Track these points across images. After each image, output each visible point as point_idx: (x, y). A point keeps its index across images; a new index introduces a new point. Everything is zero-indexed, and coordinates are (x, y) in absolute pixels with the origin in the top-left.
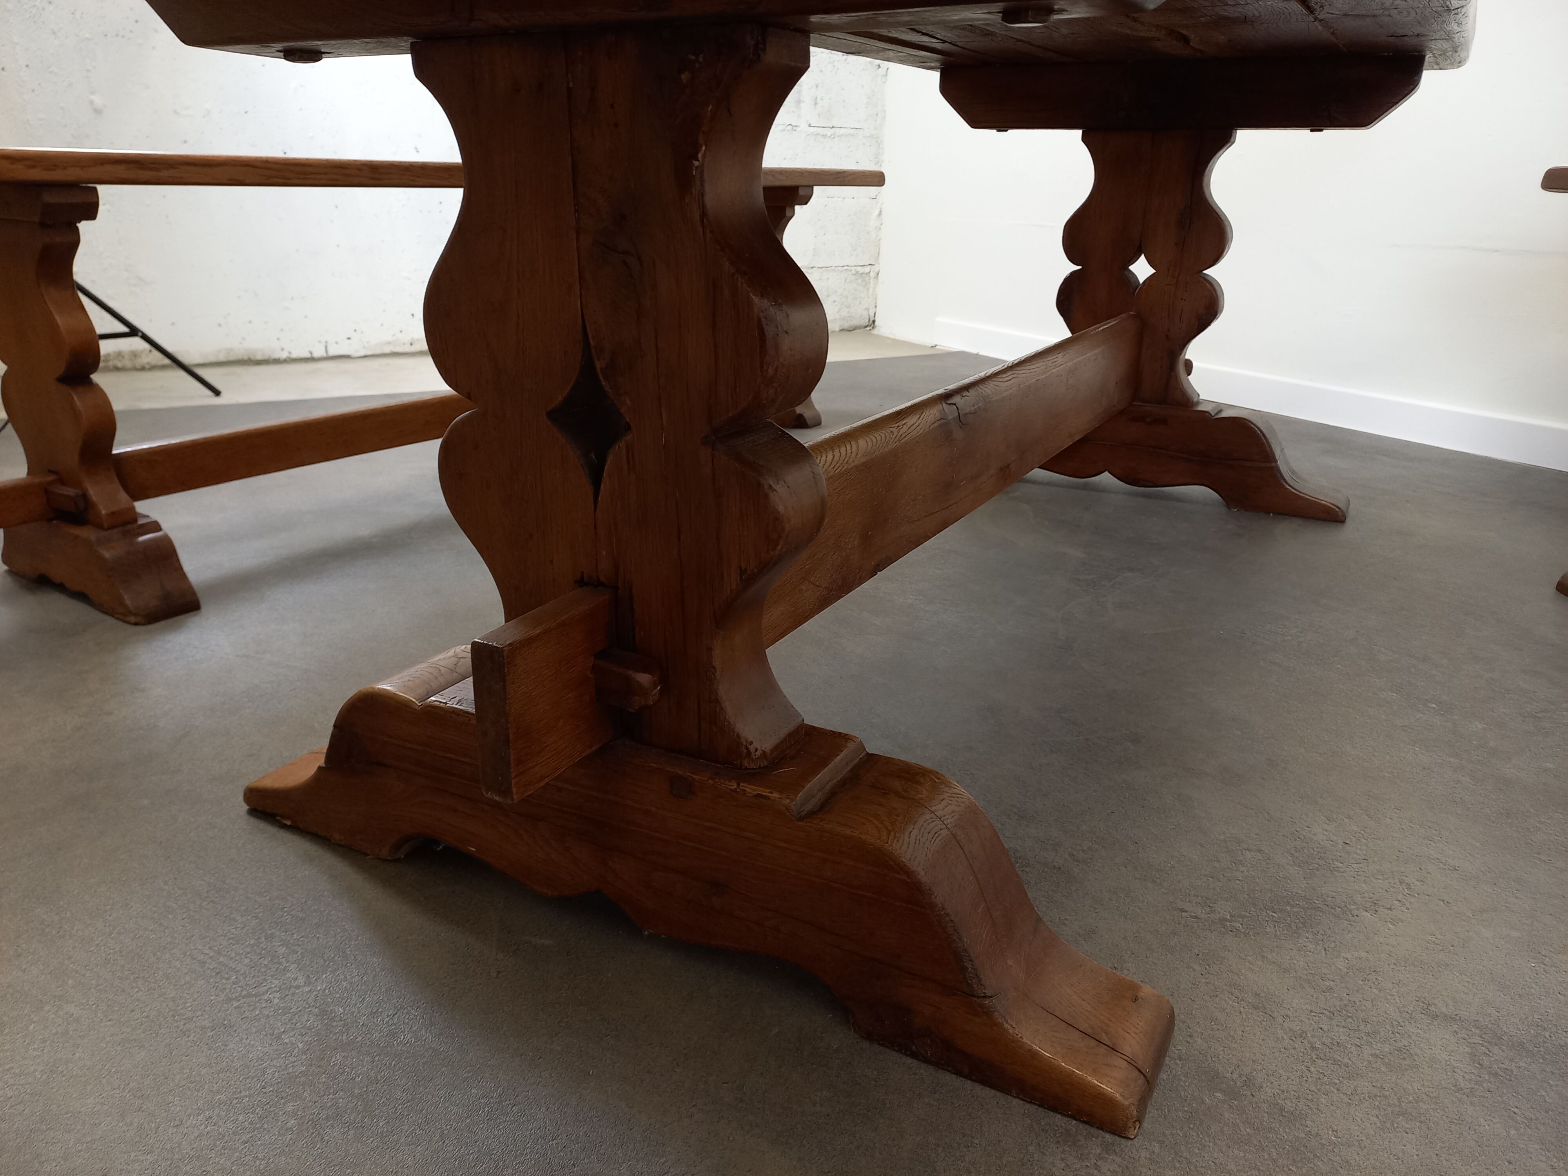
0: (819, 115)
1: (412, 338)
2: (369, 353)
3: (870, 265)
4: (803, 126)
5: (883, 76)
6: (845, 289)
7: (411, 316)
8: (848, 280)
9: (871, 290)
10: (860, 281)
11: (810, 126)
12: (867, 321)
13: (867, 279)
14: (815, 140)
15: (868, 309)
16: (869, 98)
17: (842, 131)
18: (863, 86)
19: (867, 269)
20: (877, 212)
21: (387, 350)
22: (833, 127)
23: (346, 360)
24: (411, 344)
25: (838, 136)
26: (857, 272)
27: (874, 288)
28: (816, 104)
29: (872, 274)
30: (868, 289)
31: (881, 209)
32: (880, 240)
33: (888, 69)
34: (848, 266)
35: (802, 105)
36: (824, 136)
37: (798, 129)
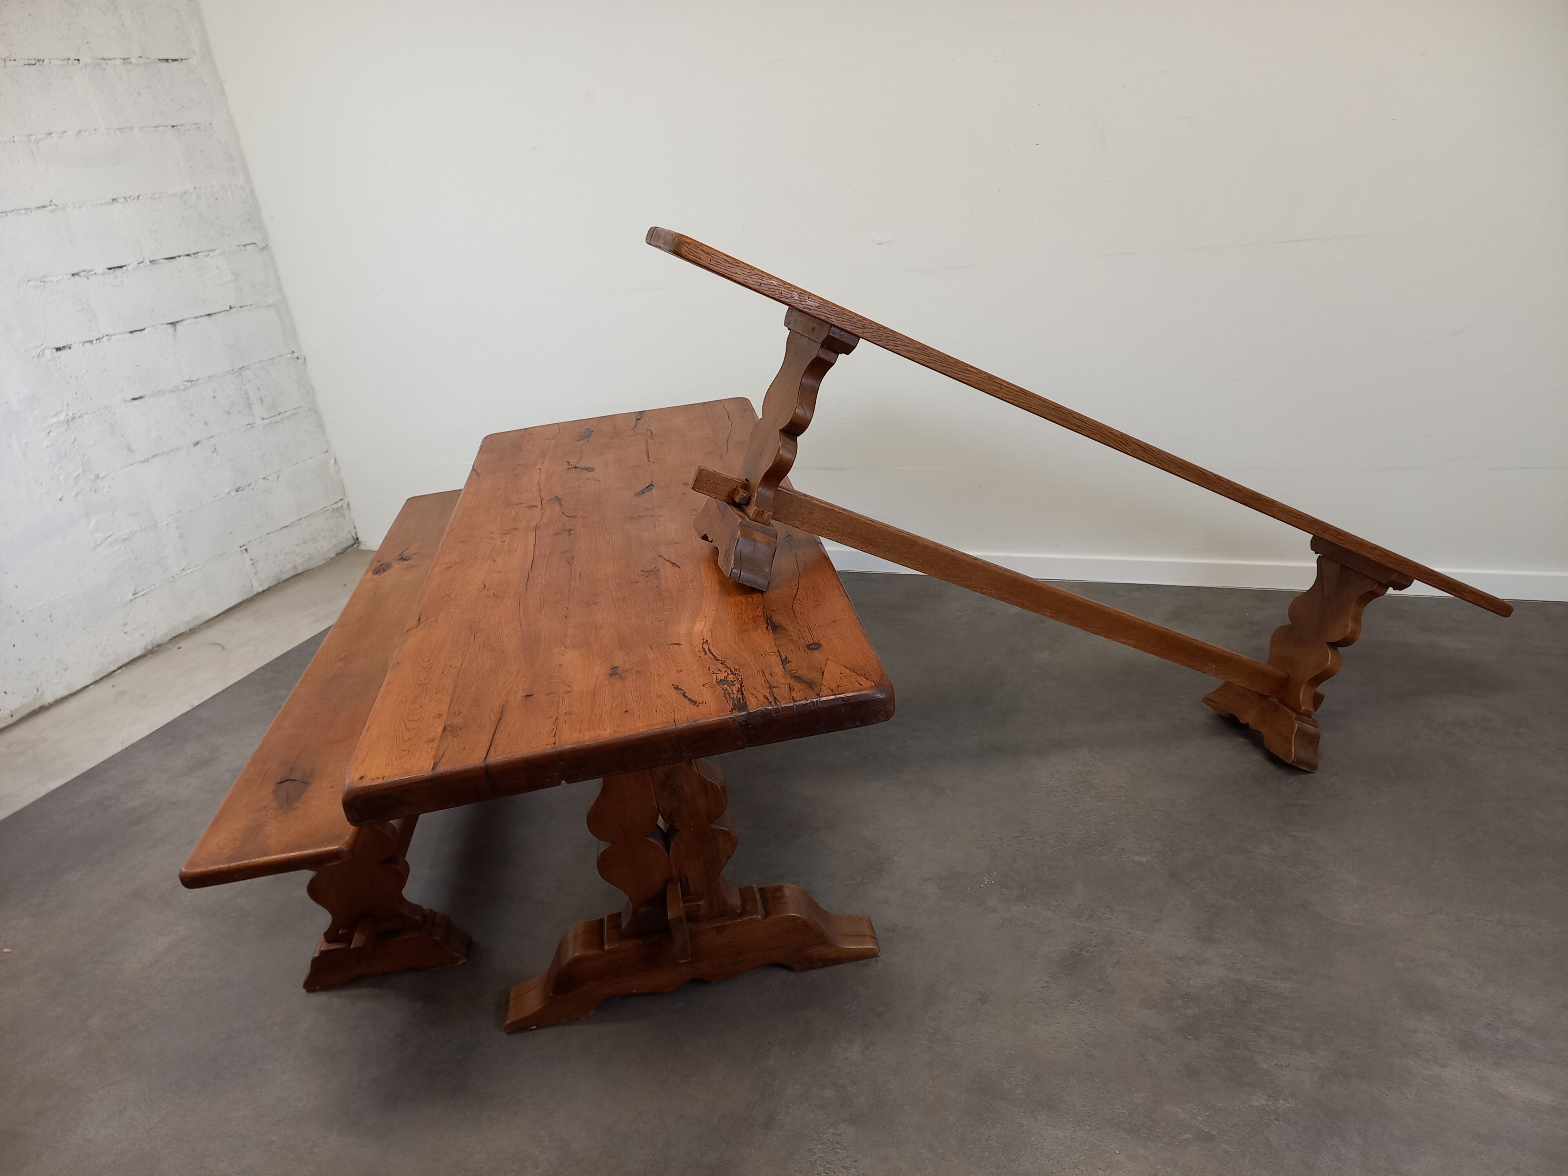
0: (267, 409)
1: (11, 711)
3: (341, 500)
4: (259, 421)
5: (303, 363)
6: (329, 525)
7: (5, 694)
8: (329, 518)
9: (348, 517)
10: (337, 515)
11: (263, 419)
12: (352, 540)
13: (342, 511)
14: (270, 427)
15: (350, 532)
16: (298, 383)
17: (288, 414)
18: (291, 376)
19: (340, 504)
20: (332, 461)
22: (280, 414)
24: (12, 716)
25: (286, 418)
26: (333, 509)
27: (350, 515)
28: (262, 402)
29: (345, 506)
30: (345, 518)
31: (335, 457)
32: (341, 479)
33: (305, 358)
34: (326, 507)
35: (253, 406)
36: (276, 422)
37: (256, 425)
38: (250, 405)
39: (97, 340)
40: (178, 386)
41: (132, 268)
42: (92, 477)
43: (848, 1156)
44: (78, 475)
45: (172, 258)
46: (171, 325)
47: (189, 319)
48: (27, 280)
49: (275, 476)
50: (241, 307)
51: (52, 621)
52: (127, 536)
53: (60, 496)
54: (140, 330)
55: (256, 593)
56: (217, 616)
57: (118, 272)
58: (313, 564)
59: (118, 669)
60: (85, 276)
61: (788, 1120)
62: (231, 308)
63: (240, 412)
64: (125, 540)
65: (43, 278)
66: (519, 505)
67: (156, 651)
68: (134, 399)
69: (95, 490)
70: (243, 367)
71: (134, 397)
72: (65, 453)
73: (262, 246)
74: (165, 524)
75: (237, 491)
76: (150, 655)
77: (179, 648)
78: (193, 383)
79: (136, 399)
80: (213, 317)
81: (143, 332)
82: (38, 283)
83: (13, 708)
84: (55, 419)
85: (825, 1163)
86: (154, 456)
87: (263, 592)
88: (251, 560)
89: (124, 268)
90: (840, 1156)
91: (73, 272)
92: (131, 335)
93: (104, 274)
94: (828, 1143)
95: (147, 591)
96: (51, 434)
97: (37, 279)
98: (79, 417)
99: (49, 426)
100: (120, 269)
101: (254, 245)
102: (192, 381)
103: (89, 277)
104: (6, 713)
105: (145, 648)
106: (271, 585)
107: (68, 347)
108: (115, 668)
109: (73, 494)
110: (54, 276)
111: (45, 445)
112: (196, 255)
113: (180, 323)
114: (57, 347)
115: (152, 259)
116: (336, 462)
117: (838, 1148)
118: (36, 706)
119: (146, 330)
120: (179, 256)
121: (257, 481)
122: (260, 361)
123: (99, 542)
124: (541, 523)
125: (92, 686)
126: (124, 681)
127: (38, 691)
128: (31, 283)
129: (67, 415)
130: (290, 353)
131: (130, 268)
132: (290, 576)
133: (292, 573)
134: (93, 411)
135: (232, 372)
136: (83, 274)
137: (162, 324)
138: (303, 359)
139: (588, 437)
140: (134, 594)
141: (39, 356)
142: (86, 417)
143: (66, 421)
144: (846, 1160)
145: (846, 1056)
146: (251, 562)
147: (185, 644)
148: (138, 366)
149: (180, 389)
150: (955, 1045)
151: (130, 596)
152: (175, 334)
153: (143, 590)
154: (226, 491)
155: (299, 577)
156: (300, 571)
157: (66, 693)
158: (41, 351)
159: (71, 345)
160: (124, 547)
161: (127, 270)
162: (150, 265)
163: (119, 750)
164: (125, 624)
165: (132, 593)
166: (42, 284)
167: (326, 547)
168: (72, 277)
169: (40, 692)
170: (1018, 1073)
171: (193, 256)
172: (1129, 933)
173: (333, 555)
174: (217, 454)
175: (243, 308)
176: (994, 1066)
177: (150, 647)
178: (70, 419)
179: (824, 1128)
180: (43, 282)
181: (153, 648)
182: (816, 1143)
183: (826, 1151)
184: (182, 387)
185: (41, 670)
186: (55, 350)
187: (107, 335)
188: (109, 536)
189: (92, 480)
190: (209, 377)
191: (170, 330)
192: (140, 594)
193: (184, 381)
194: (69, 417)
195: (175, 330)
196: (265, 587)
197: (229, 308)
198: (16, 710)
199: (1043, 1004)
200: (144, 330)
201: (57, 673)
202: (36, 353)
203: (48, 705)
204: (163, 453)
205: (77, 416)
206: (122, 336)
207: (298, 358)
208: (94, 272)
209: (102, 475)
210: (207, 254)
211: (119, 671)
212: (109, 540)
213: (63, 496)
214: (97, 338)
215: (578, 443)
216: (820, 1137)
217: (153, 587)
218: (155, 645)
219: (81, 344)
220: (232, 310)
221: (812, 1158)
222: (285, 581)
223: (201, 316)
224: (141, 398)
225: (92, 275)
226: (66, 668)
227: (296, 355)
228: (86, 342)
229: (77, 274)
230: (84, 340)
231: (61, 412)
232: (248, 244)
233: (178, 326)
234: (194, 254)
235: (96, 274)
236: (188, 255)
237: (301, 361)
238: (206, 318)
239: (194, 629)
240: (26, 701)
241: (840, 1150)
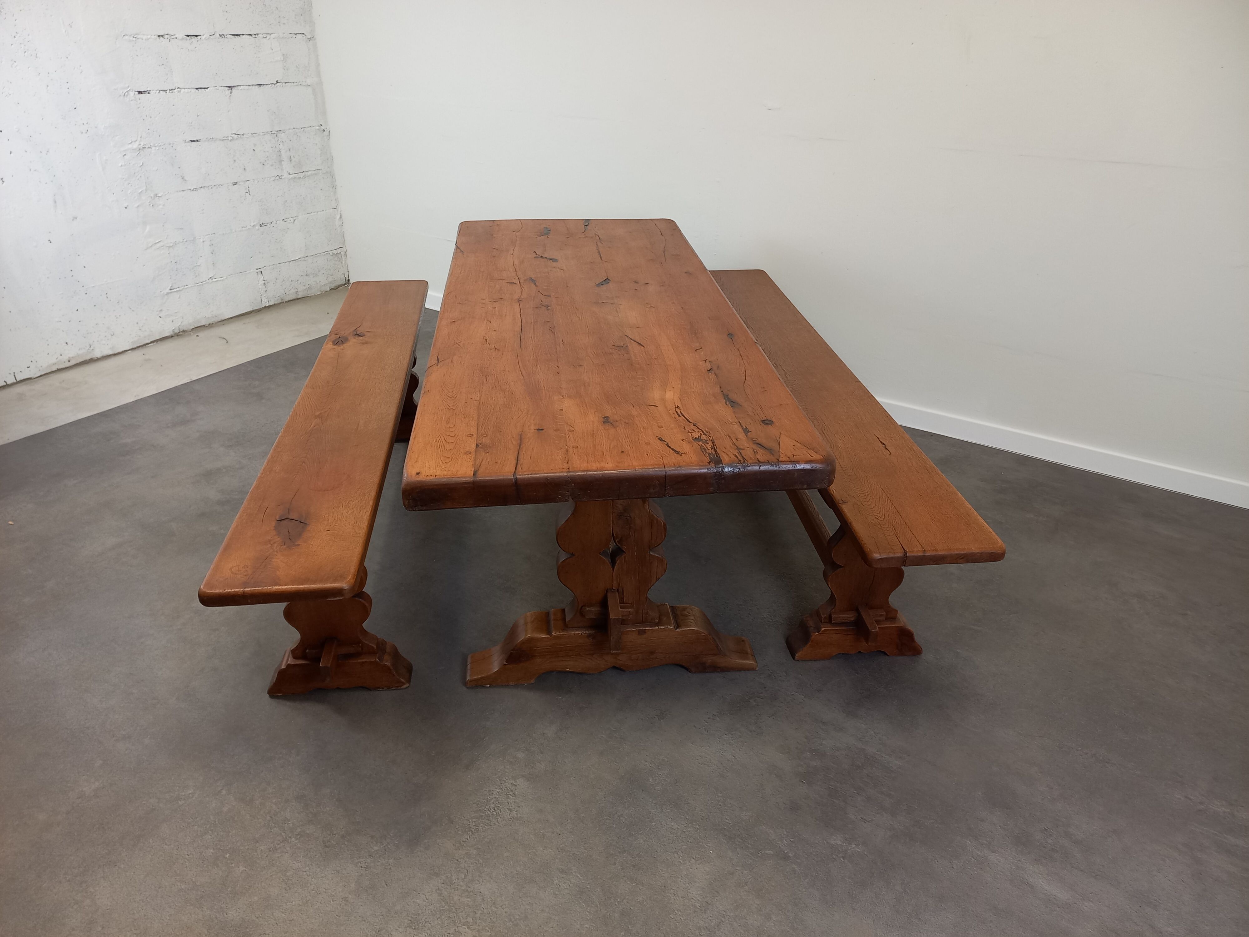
0: (294, 167)
1: (69, 357)
2: (43, 373)
3: (340, 248)
4: (286, 175)
5: (328, 136)
6: (328, 265)
7: (66, 344)
8: (328, 260)
9: (344, 262)
10: (336, 259)
11: (289, 174)
12: (345, 281)
13: (340, 256)
14: (294, 181)
15: (344, 274)
16: (321, 150)
17: (309, 173)
18: (316, 144)
19: (339, 251)
20: (338, 217)
21: (54, 369)
22: (303, 172)
23: (29, 381)
24: (69, 361)
25: (307, 177)
26: (333, 254)
27: (345, 261)
28: (291, 161)
29: (343, 253)
30: (342, 263)
31: (340, 214)
32: (344, 232)
33: (329, 131)
34: (327, 251)
35: (283, 163)
36: (299, 178)
37: (283, 177)
38: (281, 161)
39: (170, 90)
40: (227, 137)
41: (205, 38)
42: (152, 195)
43: (515, 802)
44: (141, 192)
45: (237, 35)
46: (229, 88)
47: (243, 85)
48: (123, 35)
49: (292, 220)
50: (286, 83)
51: (107, 298)
52: (172, 245)
53: (126, 205)
54: (204, 88)
55: (264, 306)
56: (232, 318)
57: (194, 39)
58: (311, 293)
59: (151, 342)
60: (167, 39)
61: (484, 766)
62: (277, 82)
63: (272, 165)
64: (170, 247)
65: (136, 35)
66: (501, 281)
67: (182, 335)
68: (192, 141)
69: (153, 205)
70: (281, 130)
71: (192, 140)
72: (134, 173)
73: (309, 37)
74: (201, 240)
75: (261, 226)
76: (176, 337)
77: (198, 336)
78: (239, 136)
79: (194, 141)
80: (262, 87)
81: (206, 90)
82: (131, 38)
83: (71, 356)
84: (130, 146)
85: (497, 802)
86: (201, 187)
87: (270, 306)
88: (264, 281)
89: (199, 37)
90: (509, 800)
91: (159, 35)
92: (197, 91)
93: (183, 39)
94: (505, 789)
95: (181, 289)
96: (125, 156)
97: (131, 35)
98: (148, 148)
99: (124, 151)
100: (195, 37)
101: (303, 35)
102: (238, 135)
103: (171, 40)
104: (65, 358)
105: (173, 331)
106: (276, 303)
107: (148, 92)
108: (149, 342)
109: (136, 205)
110: (144, 35)
111: (120, 165)
112: (256, 36)
113: (236, 88)
114: (139, 91)
115: (221, 34)
116: (341, 217)
117: (510, 794)
118: (88, 358)
119: (209, 89)
120: (243, 35)
121: (277, 221)
122: (294, 128)
123: (150, 245)
124: (522, 297)
125: (130, 351)
126: (151, 352)
127: (90, 347)
128: (126, 37)
129: (139, 145)
130: (319, 126)
131: (203, 37)
132: (292, 299)
133: (294, 297)
134: (159, 145)
135: (270, 133)
136: (166, 37)
137: (221, 86)
138: (328, 132)
139: (547, 234)
140: (171, 290)
141: (124, 95)
142: (153, 148)
143: (138, 149)
144: (512, 804)
145: (544, 732)
146: (264, 282)
147: (202, 334)
148: (198, 116)
149: (228, 139)
150: (625, 744)
151: (168, 291)
152: (230, 96)
153: (178, 288)
154: (252, 224)
155: (299, 300)
156: (299, 297)
157: (111, 353)
158: (127, 91)
159: (150, 91)
160: (168, 252)
161: (201, 38)
162: (219, 38)
163: (132, 401)
164: (161, 310)
165: (169, 288)
166: (134, 39)
167: (323, 282)
168: (158, 38)
169: (91, 348)
170: (663, 775)
171: (254, 36)
172: (793, 695)
173: (328, 290)
174: (250, 194)
175: (286, 84)
176: (648, 765)
177: (177, 331)
178: (141, 148)
179: (507, 778)
180: (135, 38)
181: (179, 332)
182: (496, 787)
183: (501, 794)
184: (230, 138)
185: (95, 332)
186: (137, 93)
187: (178, 88)
188: (159, 242)
189: (151, 197)
190: (252, 134)
191: (228, 92)
192: (175, 290)
193: (232, 134)
194: (141, 147)
195: (231, 93)
196: (271, 303)
197: (276, 82)
198: (73, 357)
199: (704, 730)
200: (207, 88)
201: (106, 336)
202: (123, 92)
203: (96, 359)
204: (209, 186)
205: (147, 147)
206: (190, 90)
207: (324, 131)
208: (175, 37)
209: (160, 195)
210: (265, 37)
211: (152, 344)
212: (158, 245)
213: (128, 206)
214: (171, 89)
215: (540, 238)
216: (501, 783)
217: (186, 287)
218: (181, 330)
219: (158, 91)
220: (278, 84)
221: (490, 797)
222: (288, 301)
223: (253, 85)
224: (197, 141)
225: (173, 38)
226: (113, 334)
227: (323, 128)
228: (162, 90)
229: (162, 36)
230: (160, 90)
231: (135, 141)
232: (298, 33)
233: (234, 90)
234: (255, 35)
235: (176, 38)
236: (250, 35)
237: (326, 133)
238: (257, 87)
239: (213, 324)
240: (80, 352)
241: (511, 797)
